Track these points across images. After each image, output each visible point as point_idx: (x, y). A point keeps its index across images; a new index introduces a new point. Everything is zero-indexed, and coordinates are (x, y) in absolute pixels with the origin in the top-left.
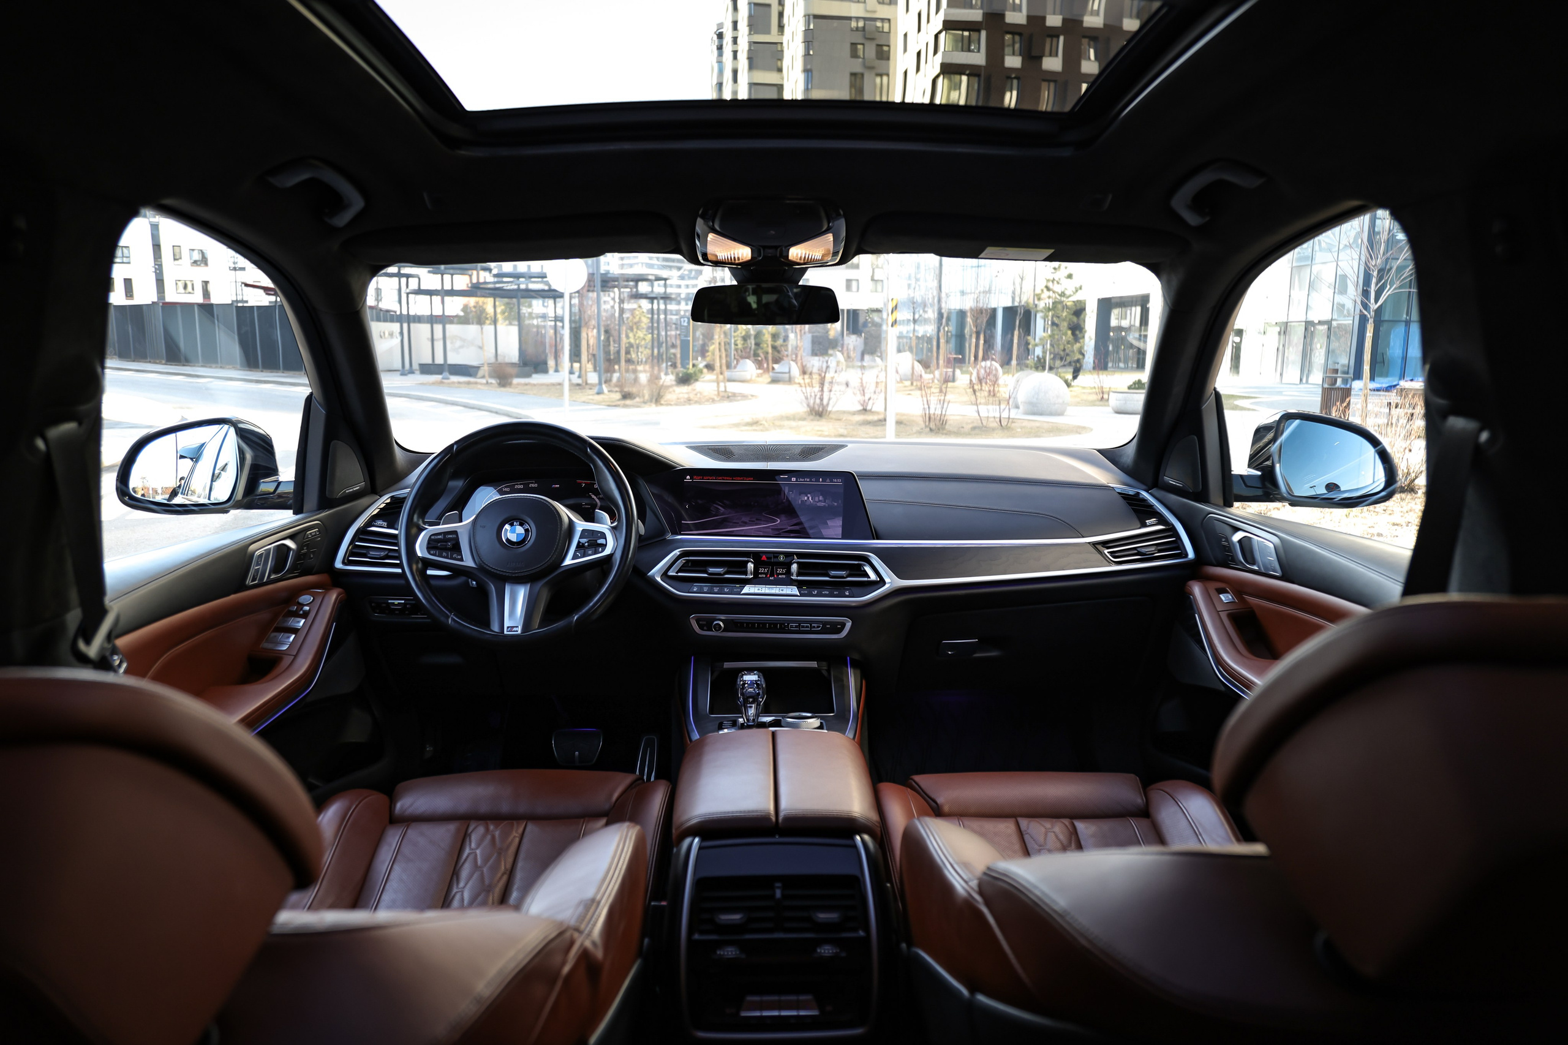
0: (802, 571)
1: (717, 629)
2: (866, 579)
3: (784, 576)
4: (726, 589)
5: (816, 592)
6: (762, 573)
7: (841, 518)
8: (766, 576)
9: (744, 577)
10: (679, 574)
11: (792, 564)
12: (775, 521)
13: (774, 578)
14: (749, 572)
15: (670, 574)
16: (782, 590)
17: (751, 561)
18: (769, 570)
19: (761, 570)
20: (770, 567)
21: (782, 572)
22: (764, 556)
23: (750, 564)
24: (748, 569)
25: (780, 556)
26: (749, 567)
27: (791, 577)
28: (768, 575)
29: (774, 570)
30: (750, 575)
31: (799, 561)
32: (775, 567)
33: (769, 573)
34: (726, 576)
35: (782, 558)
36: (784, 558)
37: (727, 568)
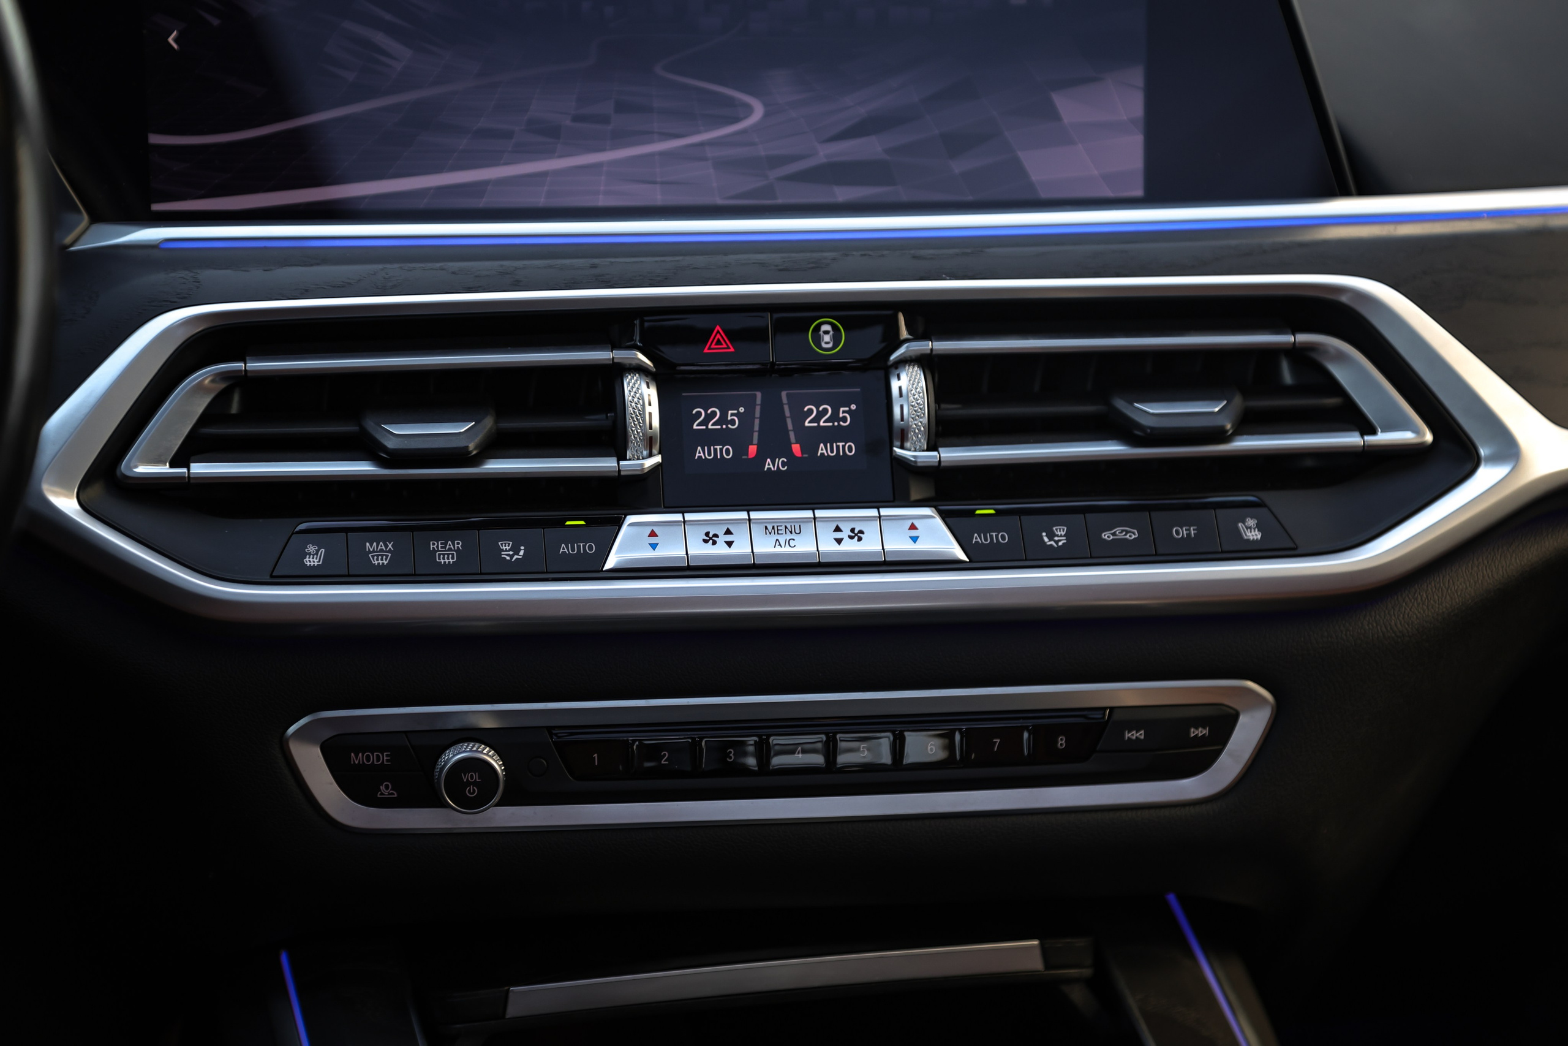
0: (954, 410)
1: (472, 792)
2: (1352, 439)
3: (848, 448)
4: (505, 546)
5: (1060, 531)
6: (708, 438)
7: (1136, 76)
8: (740, 450)
9: (607, 464)
10: (199, 469)
11: (886, 370)
12: (733, 112)
13: (792, 461)
14: (635, 432)
15: (142, 469)
16: (857, 535)
17: (640, 369)
18: (754, 418)
19: (705, 422)
20: (759, 401)
21: (836, 424)
22: (718, 332)
23: (634, 384)
24: (627, 416)
25: (818, 328)
26: (633, 404)
27: (895, 452)
28: (753, 449)
29: (787, 413)
30: (645, 453)
31: (934, 353)
32: (788, 395)
33: (756, 436)
34: (496, 466)
35: (831, 340)
36: (836, 340)
37: (496, 422)
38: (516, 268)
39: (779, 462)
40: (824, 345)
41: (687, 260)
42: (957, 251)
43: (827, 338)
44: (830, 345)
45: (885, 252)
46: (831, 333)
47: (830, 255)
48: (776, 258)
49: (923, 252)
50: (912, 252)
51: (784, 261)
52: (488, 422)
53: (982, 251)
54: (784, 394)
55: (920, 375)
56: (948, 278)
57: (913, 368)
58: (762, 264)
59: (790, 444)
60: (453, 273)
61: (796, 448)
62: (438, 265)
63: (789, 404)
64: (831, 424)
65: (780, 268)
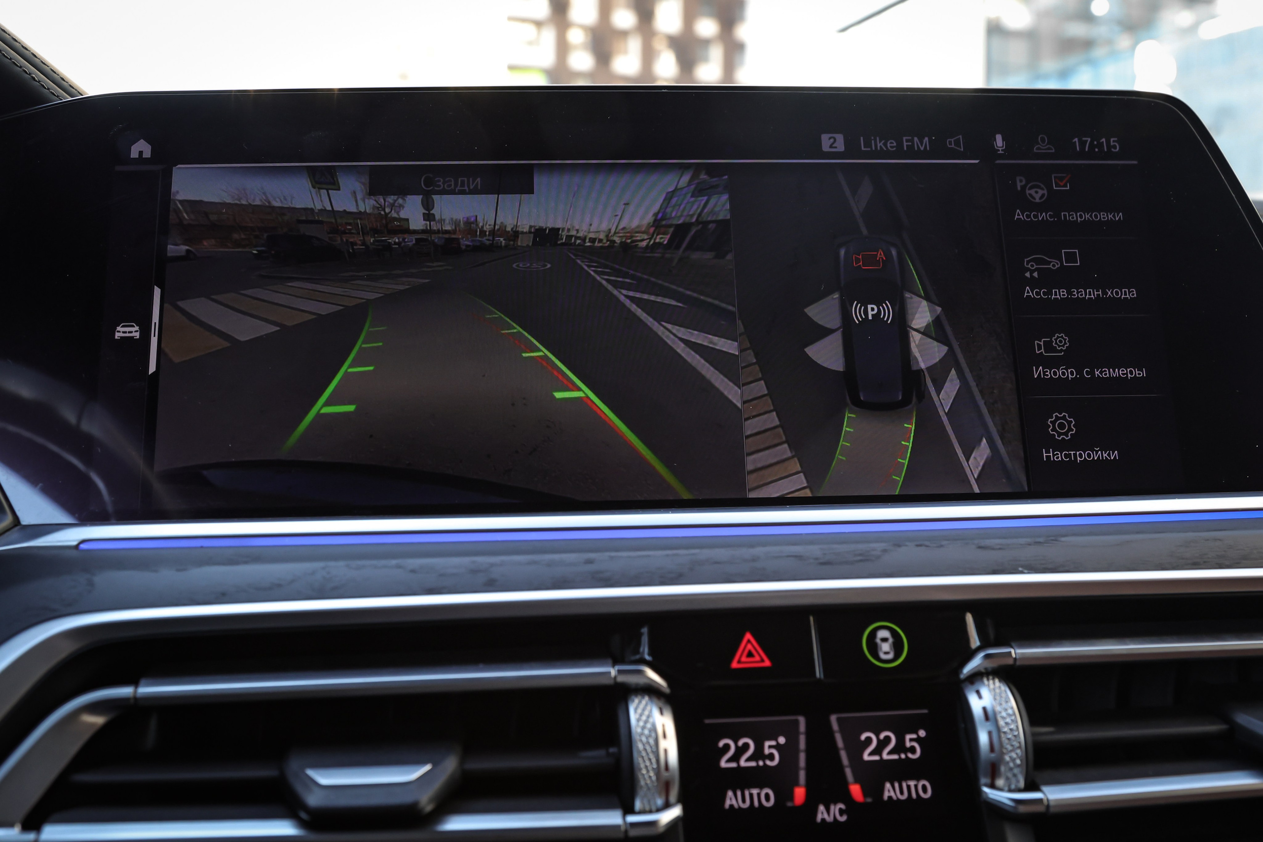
3: (922, 789)
6: (741, 779)
8: (784, 794)
9: (611, 818)
10: (53, 833)
13: (852, 807)
14: (646, 774)
17: (651, 691)
18: (797, 751)
19: (735, 758)
20: (802, 728)
21: (903, 756)
22: (749, 641)
23: (644, 710)
24: (635, 755)
25: (873, 634)
26: (644, 739)
27: (986, 793)
28: (800, 793)
29: (840, 743)
30: (660, 802)
31: (1018, 663)
32: (839, 720)
33: (802, 775)
34: (457, 824)
35: (891, 649)
36: (897, 647)
37: (462, 761)
38: (492, 565)
39: (836, 808)
40: (883, 656)
41: (705, 554)
42: (1029, 540)
43: (886, 647)
44: (890, 656)
45: (944, 543)
46: (891, 640)
47: (880, 546)
48: (815, 550)
49: (988, 542)
50: (976, 542)
51: (825, 554)
52: (450, 765)
53: (1056, 540)
54: (833, 718)
55: (1005, 691)
56: (1026, 571)
57: (994, 683)
58: (799, 557)
59: (846, 784)
60: (413, 571)
61: (855, 790)
62: (394, 562)
63: (842, 731)
64: (895, 757)
65: (821, 561)
